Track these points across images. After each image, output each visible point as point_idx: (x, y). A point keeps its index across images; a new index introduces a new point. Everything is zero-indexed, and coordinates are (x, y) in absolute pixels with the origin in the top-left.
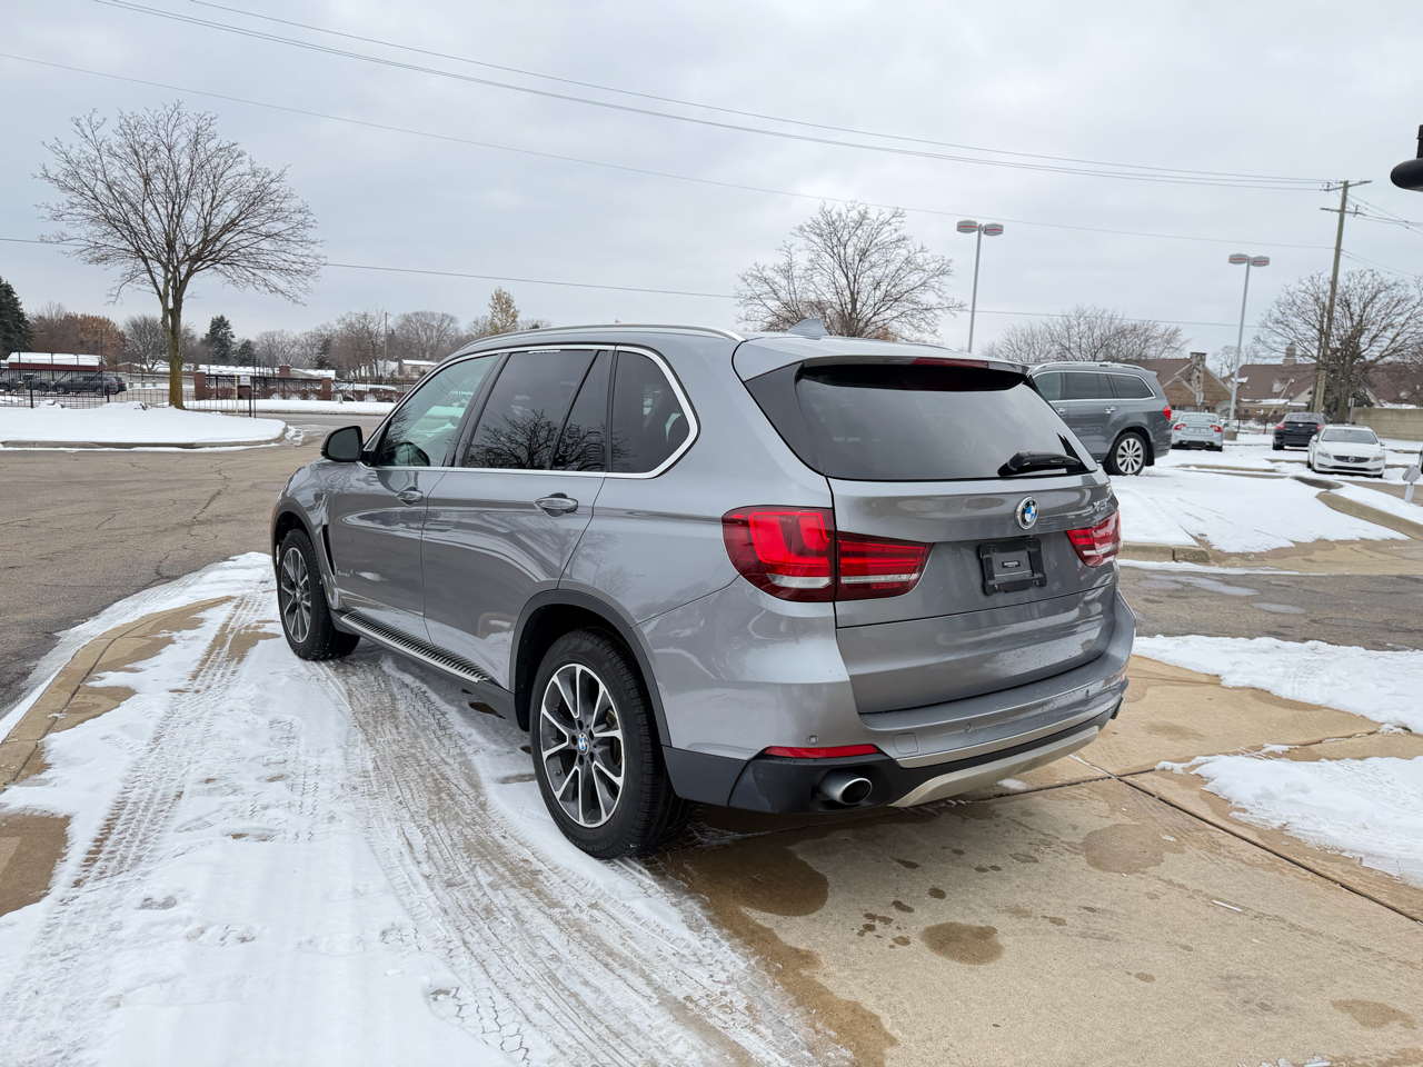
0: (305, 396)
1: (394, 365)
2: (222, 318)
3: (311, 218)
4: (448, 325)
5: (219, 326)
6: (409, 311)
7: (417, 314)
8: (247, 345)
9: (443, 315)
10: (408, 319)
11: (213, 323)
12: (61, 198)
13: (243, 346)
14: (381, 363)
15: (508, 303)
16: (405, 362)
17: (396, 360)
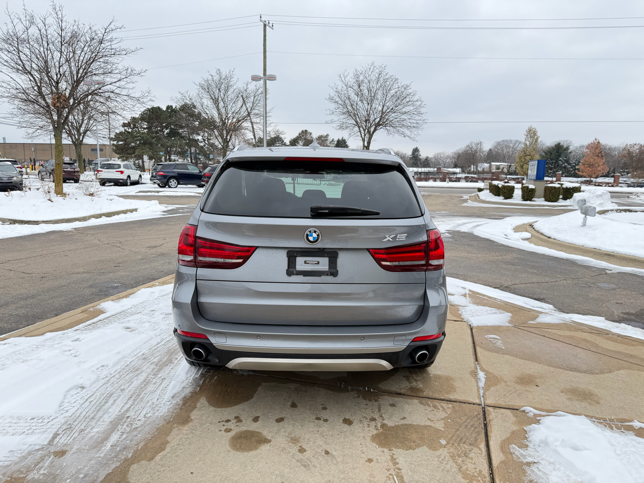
0: (435, 180)
1: (486, 165)
2: (417, 148)
3: (424, 103)
4: (518, 145)
5: (415, 151)
6: (500, 140)
7: (503, 141)
8: (427, 159)
9: (516, 141)
10: (499, 143)
11: (413, 150)
12: (333, 106)
13: (426, 159)
14: (480, 165)
15: (535, 133)
16: (493, 163)
17: (488, 163)
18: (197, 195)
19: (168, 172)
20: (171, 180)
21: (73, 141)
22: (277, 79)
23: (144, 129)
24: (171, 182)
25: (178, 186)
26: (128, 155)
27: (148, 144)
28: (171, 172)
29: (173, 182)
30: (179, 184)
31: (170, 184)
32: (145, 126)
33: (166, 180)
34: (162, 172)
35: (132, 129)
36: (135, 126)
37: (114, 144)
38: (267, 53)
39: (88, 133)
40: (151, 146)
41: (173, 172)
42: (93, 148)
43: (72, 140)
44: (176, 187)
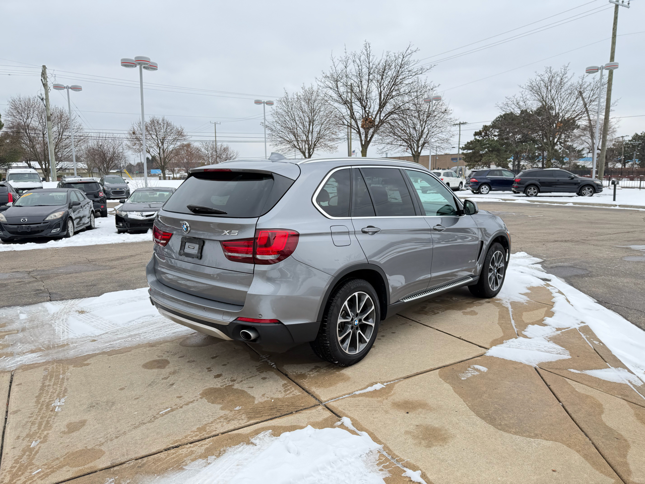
18: (501, 201)
19: (481, 179)
20: (483, 187)
21: (412, 154)
22: (619, 67)
23: (495, 136)
24: (482, 188)
25: (490, 192)
26: (475, 163)
27: (496, 151)
28: (484, 179)
29: (485, 189)
30: (491, 190)
31: (481, 190)
32: (496, 134)
33: (477, 187)
34: (475, 178)
35: (483, 137)
36: (486, 134)
37: (463, 153)
38: (617, 38)
39: (426, 145)
40: (499, 153)
41: (486, 179)
42: (453, 157)
43: (412, 152)
44: (487, 193)
